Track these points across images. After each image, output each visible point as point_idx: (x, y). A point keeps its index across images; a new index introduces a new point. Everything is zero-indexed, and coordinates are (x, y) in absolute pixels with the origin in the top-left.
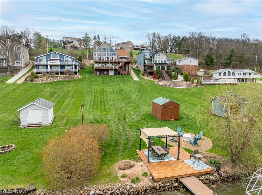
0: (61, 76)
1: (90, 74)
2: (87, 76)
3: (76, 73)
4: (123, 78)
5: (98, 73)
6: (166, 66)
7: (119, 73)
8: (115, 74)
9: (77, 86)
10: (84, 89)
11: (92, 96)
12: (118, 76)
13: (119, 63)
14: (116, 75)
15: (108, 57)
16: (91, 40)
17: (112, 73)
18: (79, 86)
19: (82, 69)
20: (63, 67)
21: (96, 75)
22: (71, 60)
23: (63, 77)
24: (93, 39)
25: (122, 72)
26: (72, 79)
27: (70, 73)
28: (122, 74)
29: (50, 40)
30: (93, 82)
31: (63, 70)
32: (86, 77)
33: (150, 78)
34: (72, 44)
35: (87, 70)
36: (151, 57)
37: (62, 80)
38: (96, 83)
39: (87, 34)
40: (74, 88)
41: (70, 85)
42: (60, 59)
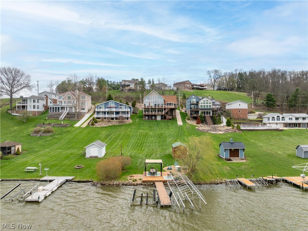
0: (116, 120)
1: (140, 119)
2: (137, 120)
3: (128, 118)
4: (168, 122)
5: (147, 117)
6: (211, 111)
7: (165, 118)
8: (162, 119)
9: (127, 130)
10: (131, 133)
11: (136, 139)
12: (164, 120)
13: (165, 109)
14: (162, 120)
15: (156, 103)
16: (146, 84)
17: (159, 118)
18: (129, 130)
19: (134, 114)
20: (117, 113)
21: (145, 119)
23: (117, 122)
24: (148, 83)
25: (167, 117)
26: (124, 123)
27: (123, 118)
28: (168, 119)
29: (111, 82)
30: (141, 126)
31: (118, 116)
32: (135, 122)
33: (194, 123)
34: (129, 87)
35: (138, 115)
36: (197, 102)
37: (116, 124)
38: (143, 128)
39: (143, 79)
40: (124, 132)
41: (121, 129)
42: (116, 106)
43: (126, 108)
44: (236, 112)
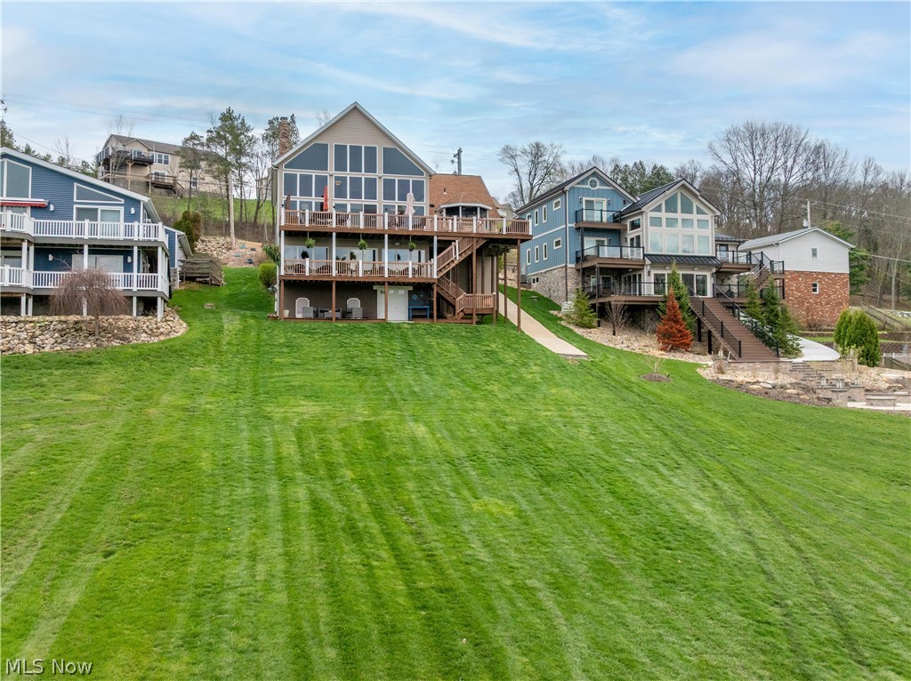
0: (35, 318)
1: (248, 313)
2: (231, 323)
3: (148, 304)
5: (303, 305)
6: (708, 275)
7: (444, 308)
8: (415, 314)
9: (147, 399)
12: (438, 325)
13: (444, 245)
14: (425, 323)
15: (370, 202)
16: (252, 141)
17: (394, 308)
18: (166, 399)
19: (194, 285)
20: (52, 254)
21: (292, 317)
22: (122, 209)
23: (44, 329)
24: (265, 138)
25: (461, 300)
26: (116, 343)
27: (106, 303)
28: (468, 316)
30: (280, 367)
31: (54, 282)
32: (220, 331)
33: (641, 344)
35: (225, 291)
36: (618, 218)
37: (29, 349)
38: (297, 377)
39: (234, 114)
40: (116, 425)
41: (84, 396)
42: (41, 201)
43: (130, 218)
44: (798, 289)
